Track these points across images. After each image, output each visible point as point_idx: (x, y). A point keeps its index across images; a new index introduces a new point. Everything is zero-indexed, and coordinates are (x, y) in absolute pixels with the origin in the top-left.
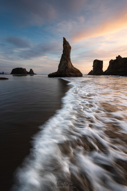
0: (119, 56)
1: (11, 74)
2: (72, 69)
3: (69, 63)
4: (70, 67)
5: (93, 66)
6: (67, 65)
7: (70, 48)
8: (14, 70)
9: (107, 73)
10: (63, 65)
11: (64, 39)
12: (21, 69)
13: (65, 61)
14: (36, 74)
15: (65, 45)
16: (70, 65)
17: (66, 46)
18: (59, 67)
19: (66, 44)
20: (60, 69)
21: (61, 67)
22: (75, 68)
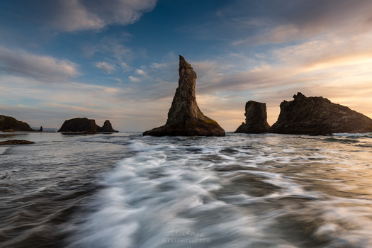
0: (299, 94)
1: (59, 131)
2: (200, 120)
3: (193, 106)
4: (195, 114)
5: (245, 115)
6: (189, 111)
7: (194, 75)
8: (67, 122)
9: (278, 129)
10: (177, 110)
11: (181, 58)
12: (85, 119)
13: (184, 102)
14: (117, 132)
15: (183, 70)
16: (196, 111)
17: (185, 73)
18: (170, 114)
19: (185, 69)
20: (172, 119)
21: (174, 115)
22: (206, 117)
